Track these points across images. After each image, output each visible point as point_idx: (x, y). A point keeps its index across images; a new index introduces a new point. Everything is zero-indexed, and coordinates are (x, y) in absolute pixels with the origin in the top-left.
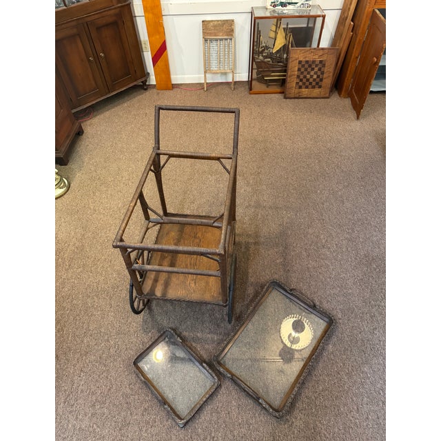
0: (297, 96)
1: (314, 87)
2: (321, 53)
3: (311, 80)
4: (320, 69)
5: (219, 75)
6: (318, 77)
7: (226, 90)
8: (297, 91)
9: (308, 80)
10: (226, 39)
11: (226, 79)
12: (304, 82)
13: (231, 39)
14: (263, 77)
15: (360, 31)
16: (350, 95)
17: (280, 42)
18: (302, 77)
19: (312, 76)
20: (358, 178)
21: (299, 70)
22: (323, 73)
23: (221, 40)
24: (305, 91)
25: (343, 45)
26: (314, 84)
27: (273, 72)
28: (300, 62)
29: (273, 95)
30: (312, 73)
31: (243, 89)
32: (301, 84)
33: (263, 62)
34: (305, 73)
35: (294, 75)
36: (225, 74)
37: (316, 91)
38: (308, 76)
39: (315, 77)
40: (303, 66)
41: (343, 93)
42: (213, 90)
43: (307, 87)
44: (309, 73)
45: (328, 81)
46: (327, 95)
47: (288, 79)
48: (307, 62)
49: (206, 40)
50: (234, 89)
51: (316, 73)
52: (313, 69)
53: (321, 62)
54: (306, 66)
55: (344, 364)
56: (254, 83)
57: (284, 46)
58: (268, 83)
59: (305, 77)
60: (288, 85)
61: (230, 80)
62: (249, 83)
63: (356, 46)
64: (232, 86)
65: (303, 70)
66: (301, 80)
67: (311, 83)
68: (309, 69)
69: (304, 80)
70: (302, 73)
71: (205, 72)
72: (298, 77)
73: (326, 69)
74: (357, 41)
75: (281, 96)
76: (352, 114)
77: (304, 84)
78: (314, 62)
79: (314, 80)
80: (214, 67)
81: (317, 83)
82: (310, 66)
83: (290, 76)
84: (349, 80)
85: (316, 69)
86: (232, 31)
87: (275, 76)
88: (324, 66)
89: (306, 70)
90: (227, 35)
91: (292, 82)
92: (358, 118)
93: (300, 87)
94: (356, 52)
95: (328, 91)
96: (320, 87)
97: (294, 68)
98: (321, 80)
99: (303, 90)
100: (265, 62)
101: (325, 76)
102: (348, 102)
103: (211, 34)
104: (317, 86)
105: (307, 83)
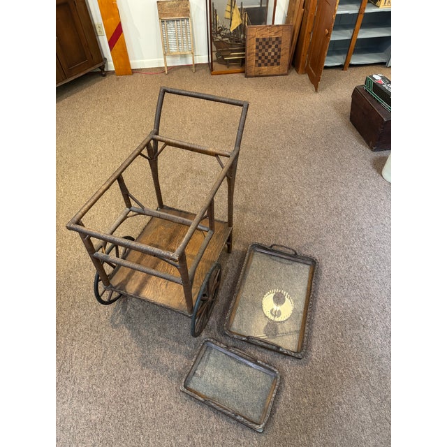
0: (257, 74)
1: (272, 65)
2: (276, 30)
3: (269, 58)
4: (276, 46)
5: (179, 58)
6: (276, 54)
7: (188, 73)
8: (257, 69)
9: (266, 58)
10: (183, 20)
11: (186, 62)
12: (263, 60)
13: (188, 20)
14: (223, 57)
15: (311, 7)
16: (307, 71)
17: (236, 22)
18: (260, 54)
19: (270, 54)
20: (322, 143)
21: (257, 47)
22: (280, 50)
23: (178, 20)
24: (265, 69)
25: (296, 22)
26: (272, 61)
27: (233, 51)
28: (257, 40)
29: (234, 75)
30: (270, 50)
31: (204, 70)
32: (260, 61)
33: (221, 41)
34: (263, 51)
35: (253, 53)
36: (184, 56)
37: (275, 69)
38: (266, 54)
39: (273, 54)
40: (261, 43)
41: (300, 69)
42: (175, 73)
43: (266, 65)
44: (267, 51)
45: (285, 58)
46: (286, 72)
47: (248, 57)
48: (264, 39)
49: (163, 21)
50: (195, 71)
51: (273, 50)
52: (270, 46)
53: (277, 39)
54: (264, 43)
55: (326, 299)
56: (214, 64)
57: (241, 25)
58: (227, 63)
59: (263, 54)
60: (248, 64)
61: (190, 62)
62: (210, 66)
63: (308, 22)
64: (193, 68)
65: (260, 47)
66: (260, 58)
67: (269, 61)
68: (267, 47)
69: (263, 58)
70: (260, 50)
71: (165, 55)
72: (257, 55)
73: (282, 46)
74: (309, 15)
75: (242, 75)
76: (311, 88)
77: (263, 61)
78: (270, 39)
79: (273, 57)
80: (173, 50)
81: (275, 61)
82: (267, 43)
83: (249, 54)
84: (304, 56)
85: (273, 46)
86: (188, 10)
87: (234, 56)
88: (280, 42)
89: (264, 47)
90: (184, 16)
91: (252, 60)
92: (316, 91)
93: (260, 65)
94: (308, 28)
95: (286, 68)
96: (278, 64)
97: (252, 46)
98: (279, 57)
99: (263, 68)
100: (223, 42)
101: (282, 52)
102: (305, 77)
103: (167, 15)
104: (275, 63)
105: (266, 61)
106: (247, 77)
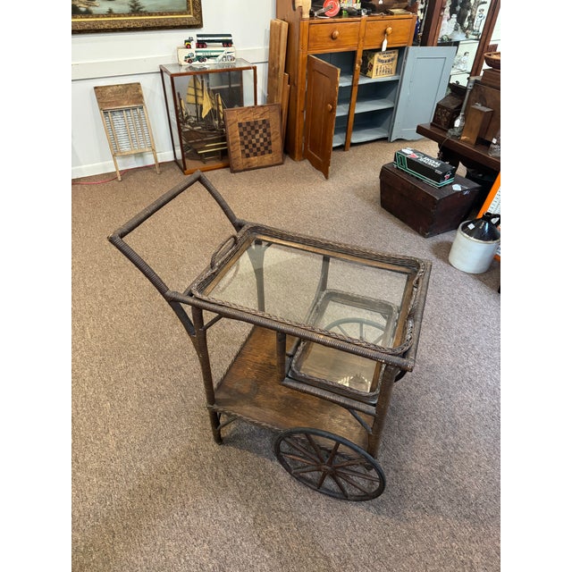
0: (247, 167)
1: (263, 153)
2: (261, 111)
3: (258, 145)
4: (265, 131)
5: (133, 158)
6: (265, 140)
7: (150, 176)
8: (245, 161)
9: (254, 146)
10: (134, 109)
11: (143, 162)
12: (251, 150)
13: (141, 108)
14: (196, 151)
15: (300, 81)
16: (305, 156)
17: (207, 106)
18: (246, 142)
19: (258, 141)
20: (363, 238)
21: (241, 134)
22: (269, 135)
23: (127, 110)
24: (255, 160)
25: (282, 100)
26: (262, 149)
27: (208, 142)
28: (240, 125)
29: (216, 172)
30: (257, 136)
31: (172, 170)
32: (247, 151)
33: (191, 131)
34: (250, 137)
35: (237, 141)
36: (140, 155)
37: (267, 158)
38: (254, 141)
39: (262, 140)
40: (245, 129)
41: (297, 155)
42: (132, 178)
43: (255, 155)
44: (253, 137)
45: (277, 144)
46: (281, 160)
47: (231, 148)
48: (248, 123)
49: (105, 113)
50: (161, 172)
51: (261, 136)
52: (257, 132)
53: (264, 121)
54: (249, 128)
56: (187, 161)
57: (212, 109)
58: (202, 158)
59: (250, 142)
60: (233, 156)
61: (150, 161)
62: (180, 165)
63: (298, 99)
64: (158, 170)
65: (245, 134)
66: (247, 147)
67: (259, 149)
68: (253, 132)
69: (251, 147)
70: (246, 138)
71: (114, 156)
72: (242, 143)
73: (271, 130)
74: (299, 91)
75: (226, 171)
76: (319, 175)
77: (251, 151)
78: (256, 122)
79: (262, 144)
80: (125, 148)
81: (266, 148)
82: (253, 128)
83: (233, 144)
84: (300, 140)
85: (261, 131)
86: (141, 96)
87: (211, 148)
88: (268, 125)
89: (249, 133)
90: (135, 103)
91: (237, 151)
92: (327, 177)
93: (248, 156)
94: (300, 106)
95: (280, 156)
96: (270, 152)
97: (234, 133)
98: (270, 143)
99: (252, 158)
100: (195, 131)
101: (273, 137)
102: (306, 164)
103: (111, 104)
104: (266, 152)
105: (255, 150)
106: (233, 171)
